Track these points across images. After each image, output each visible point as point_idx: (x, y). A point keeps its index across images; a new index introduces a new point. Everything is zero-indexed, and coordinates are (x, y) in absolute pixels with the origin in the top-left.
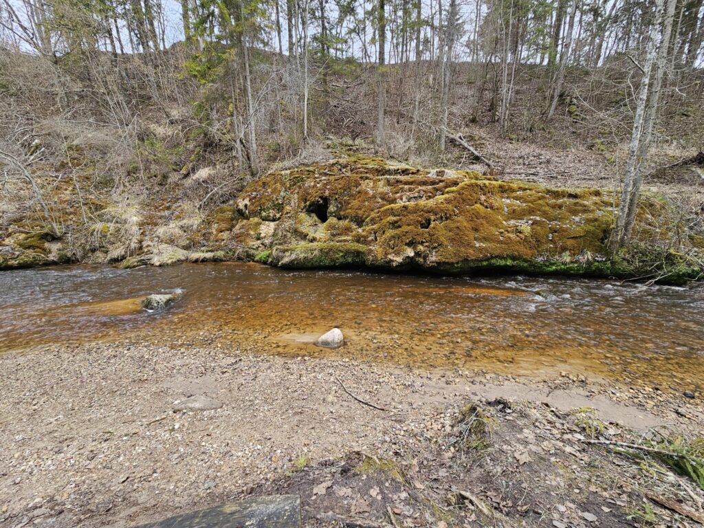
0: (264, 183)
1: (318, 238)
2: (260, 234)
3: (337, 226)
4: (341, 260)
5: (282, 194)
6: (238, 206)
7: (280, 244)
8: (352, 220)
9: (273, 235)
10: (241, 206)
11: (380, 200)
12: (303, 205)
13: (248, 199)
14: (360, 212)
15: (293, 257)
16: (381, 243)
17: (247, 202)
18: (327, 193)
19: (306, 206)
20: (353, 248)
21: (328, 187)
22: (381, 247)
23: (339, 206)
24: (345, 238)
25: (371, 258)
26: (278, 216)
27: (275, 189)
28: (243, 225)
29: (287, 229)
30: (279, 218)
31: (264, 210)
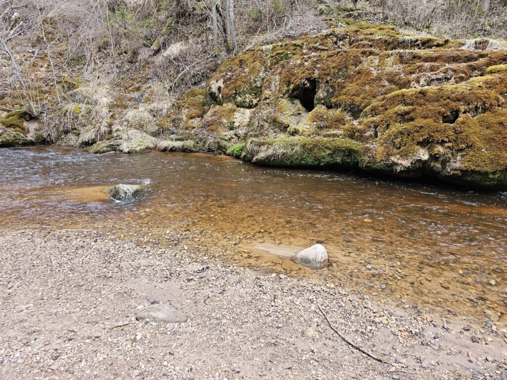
0: (241, 61)
1: (301, 131)
2: (234, 122)
3: (325, 117)
4: (328, 159)
5: (261, 74)
6: (210, 88)
7: (256, 136)
8: (345, 110)
9: (248, 125)
10: (214, 89)
11: (387, 83)
12: (286, 88)
13: (222, 80)
14: (358, 99)
15: (270, 152)
16: (382, 141)
17: (221, 83)
18: (316, 74)
19: (288, 91)
20: (345, 145)
21: (318, 66)
22: (382, 145)
23: (331, 90)
24: (335, 132)
25: (366, 159)
26: (255, 101)
27: (254, 68)
28: (216, 111)
29: (265, 118)
30: (257, 105)
31: (239, 94)
